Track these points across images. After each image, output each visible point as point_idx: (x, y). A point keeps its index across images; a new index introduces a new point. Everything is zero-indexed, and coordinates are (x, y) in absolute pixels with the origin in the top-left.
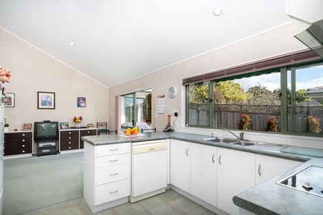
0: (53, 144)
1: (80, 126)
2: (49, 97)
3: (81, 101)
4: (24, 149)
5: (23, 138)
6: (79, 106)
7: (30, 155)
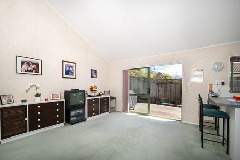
0: (81, 111)
1: (96, 94)
2: (71, 67)
3: (93, 73)
4: (58, 119)
5: (57, 107)
6: (92, 77)
7: (62, 124)
